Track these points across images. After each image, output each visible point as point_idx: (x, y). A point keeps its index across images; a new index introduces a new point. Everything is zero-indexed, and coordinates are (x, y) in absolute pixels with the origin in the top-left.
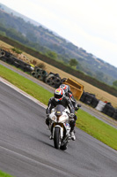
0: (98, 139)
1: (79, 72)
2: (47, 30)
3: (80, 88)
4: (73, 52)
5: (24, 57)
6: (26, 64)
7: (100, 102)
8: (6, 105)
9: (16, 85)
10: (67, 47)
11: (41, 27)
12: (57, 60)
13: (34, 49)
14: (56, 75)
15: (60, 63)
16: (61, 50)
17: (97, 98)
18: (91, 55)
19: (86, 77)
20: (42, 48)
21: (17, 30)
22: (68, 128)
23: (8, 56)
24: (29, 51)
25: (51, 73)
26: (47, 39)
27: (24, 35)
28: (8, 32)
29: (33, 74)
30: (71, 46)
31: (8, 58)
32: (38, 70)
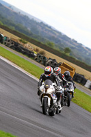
0: (86, 109)
1: (71, 58)
2: (47, 25)
3: (72, 70)
4: (67, 42)
5: (29, 46)
6: (30, 52)
7: (88, 81)
8: (15, 84)
9: (22, 67)
10: (62, 38)
11: (42, 23)
12: (55, 48)
13: (36, 40)
14: (54, 60)
15: (56, 51)
16: (58, 41)
17: (86, 78)
18: (81, 44)
19: (77, 61)
20: (43, 39)
21: (23, 25)
22: (54, 98)
23: (17, 46)
24: (33, 42)
25: (50, 59)
26: (47, 32)
27: (29, 29)
28: (16, 27)
29: (36, 59)
30: (65, 38)
31: (16, 47)
32: (40, 56)
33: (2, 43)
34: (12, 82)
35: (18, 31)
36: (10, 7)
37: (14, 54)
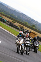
1: (36, 29)
2: (24, 15)
3: (36, 35)
4: (33, 22)
5: (16, 24)
6: (17, 27)
9: (13, 34)
10: (31, 20)
11: (22, 13)
12: (28, 25)
13: (20, 21)
14: (28, 30)
16: (29, 22)
18: (40, 23)
19: (38, 31)
20: (23, 21)
21: (14, 14)
24: (18, 22)
25: (26, 30)
26: (24, 18)
27: (16, 16)
28: (11, 15)
29: (20, 30)
30: (33, 20)
31: (11, 24)
32: (21, 29)
33: (4, 23)
34: (9, 40)
35: (11, 17)
36: (8, 6)
37: (10, 28)
